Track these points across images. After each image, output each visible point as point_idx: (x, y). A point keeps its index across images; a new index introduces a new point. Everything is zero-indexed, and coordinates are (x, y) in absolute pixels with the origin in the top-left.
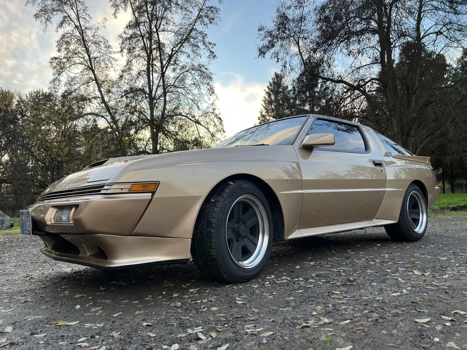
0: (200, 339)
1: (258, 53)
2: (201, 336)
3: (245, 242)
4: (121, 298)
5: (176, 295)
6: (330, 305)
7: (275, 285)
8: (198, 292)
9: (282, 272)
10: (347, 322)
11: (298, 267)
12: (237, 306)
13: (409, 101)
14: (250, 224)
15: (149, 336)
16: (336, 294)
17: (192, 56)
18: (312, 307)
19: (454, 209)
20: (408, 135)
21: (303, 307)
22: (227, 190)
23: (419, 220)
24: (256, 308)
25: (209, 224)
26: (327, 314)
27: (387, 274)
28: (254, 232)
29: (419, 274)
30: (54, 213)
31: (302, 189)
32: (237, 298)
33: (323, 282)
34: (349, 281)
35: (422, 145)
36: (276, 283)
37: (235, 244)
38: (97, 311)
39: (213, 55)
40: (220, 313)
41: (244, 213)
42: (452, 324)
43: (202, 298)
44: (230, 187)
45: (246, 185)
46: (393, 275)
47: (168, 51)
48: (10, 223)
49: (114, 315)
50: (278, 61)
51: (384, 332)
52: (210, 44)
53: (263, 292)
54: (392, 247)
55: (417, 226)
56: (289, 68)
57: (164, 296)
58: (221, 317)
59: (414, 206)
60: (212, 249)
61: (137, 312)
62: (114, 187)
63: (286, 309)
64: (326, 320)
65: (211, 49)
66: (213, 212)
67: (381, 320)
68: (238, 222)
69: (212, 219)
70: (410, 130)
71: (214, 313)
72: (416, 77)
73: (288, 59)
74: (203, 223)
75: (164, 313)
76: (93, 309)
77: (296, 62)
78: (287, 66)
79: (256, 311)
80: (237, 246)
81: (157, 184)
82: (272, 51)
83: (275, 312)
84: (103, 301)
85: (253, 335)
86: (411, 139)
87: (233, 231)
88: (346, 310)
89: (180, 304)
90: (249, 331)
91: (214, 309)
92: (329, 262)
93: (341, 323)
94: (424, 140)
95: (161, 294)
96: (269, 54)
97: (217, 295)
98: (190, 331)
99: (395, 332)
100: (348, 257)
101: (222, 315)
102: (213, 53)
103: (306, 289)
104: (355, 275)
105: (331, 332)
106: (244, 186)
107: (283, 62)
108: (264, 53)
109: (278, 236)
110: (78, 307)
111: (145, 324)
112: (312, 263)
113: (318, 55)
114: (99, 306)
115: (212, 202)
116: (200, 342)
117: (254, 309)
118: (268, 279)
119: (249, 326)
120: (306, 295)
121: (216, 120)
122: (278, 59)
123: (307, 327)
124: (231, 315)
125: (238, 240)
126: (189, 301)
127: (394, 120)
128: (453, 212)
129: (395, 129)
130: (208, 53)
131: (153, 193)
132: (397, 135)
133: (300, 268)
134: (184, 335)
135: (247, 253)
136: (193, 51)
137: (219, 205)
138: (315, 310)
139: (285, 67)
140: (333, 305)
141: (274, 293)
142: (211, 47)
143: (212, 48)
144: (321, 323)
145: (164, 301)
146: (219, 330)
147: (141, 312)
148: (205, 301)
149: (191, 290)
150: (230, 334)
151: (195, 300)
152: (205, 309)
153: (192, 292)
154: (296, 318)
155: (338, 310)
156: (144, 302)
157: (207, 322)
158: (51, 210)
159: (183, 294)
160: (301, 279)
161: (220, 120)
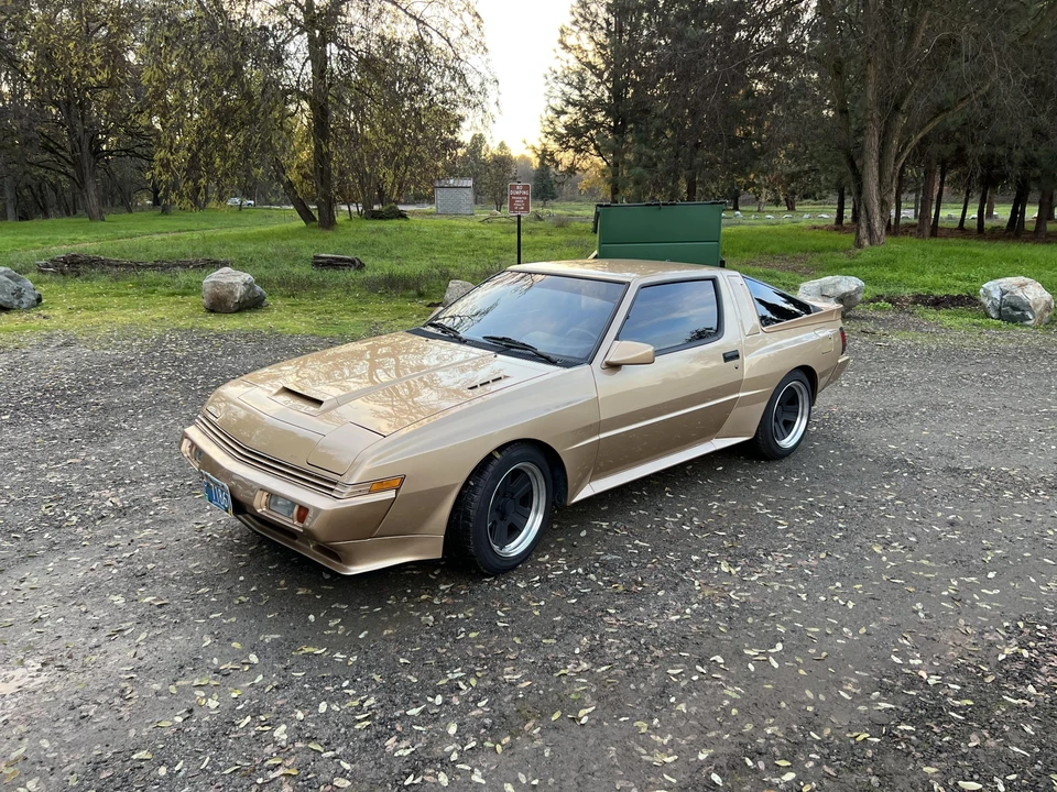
0: (461, 689)
2: (461, 684)
3: (513, 517)
4: (359, 602)
5: (423, 597)
6: (597, 636)
7: (545, 585)
8: (452, 593)
9: (560, 545)
10: (604, 668)
11: (583, 534)
12: (498, 630)
14: (520, 493)
15: (410, 680)
16: (610, 614)
18: (578, 637)
19: (937, 303)
21: (569, 638)
22: (491, 466)
23: (795, 423)
24: (518, 636)
25: (466, 517)
26: (590, 653)
27: (688, 569)
28: (526, 502)
29: (726, 570)
30: (265, 498)
31: (599, 433)
32: (498, 612)
33: (604, 583)
34: (636, 583)
36: (547, 580)
37: (499, 526)
38: (337, 626)
40: (479, 644)
41: (512, 482)
42: (699, 678)
43: (455, 609)
44: (495, 462)
46: (694, 571)
48: (34, 295)
49: (361, 637)
51: (632, 686)
53: (530, 600)
55: (789, 434)
57: (409, 597)
58: (480, 650)
59: (791, 401)
60: (470, 545)
61: (386, 632)
62: (350, 489)
63: (550, 641)
64: (585, 666)
66: (472, 501)
67: (637, 668)
68: (504, 497)
69: (471, 510)
71: (472, 643)
74: (459, 515)
75: (418, 640)
76: (332, 623)
79: (518, 641)
80: (503, 526)
81: (402, 478)
83: (536, 646)
84: (337, 605)
85: (511, 684)
86: (901, 118)
87: (497, 510)
88: (611, 645)
89: (431, 618)
90: (507, 677)
91: (473, 635)
92: (630, 521)
93: (599, 671)
94: (929, 122)
95: (405, 594)
97: (474, 604)
98: (449, 675)
99: (642, 686)
101: (481, 646)
103: (581, 597)
104: (649, 566)
105: (583, 684)
109: (559, 498)
110: (312, 617)
111: (402, 661)
112: (605, 525)
114: (336, 617)
115: (471, 486)
116: (462, 693)
117: (515, 639)
118: (542, 564)
119: (508, 669)
120: (576, 611)
123: (564, 675)
124: (491, 648)
125: (502, 519)
126: (442, 613)
127: (872, 73)
128: (931, 315)
131: (397, 490)
133: (586, 536)
134: (444, 681)
135: (514, 531)
137: (480, 491)
138: (579, 643)
140: (601, 637)
141: (542, 603)
144: (578, 670)
145: (412, 609)
146: (479, 674)
147: (390, 632)
148: (461, 616)
149: (442, 587)
150: (489, 683)
151: (449, 613)
152: (462, 636)
153: (444, 591)
154: (556, 659)
155: (602, 647)
156: (389, 611)
157: (465, 660)
158: (259, 493)
159: (433, 594)
160: (580, 571)
161: (477, 20)
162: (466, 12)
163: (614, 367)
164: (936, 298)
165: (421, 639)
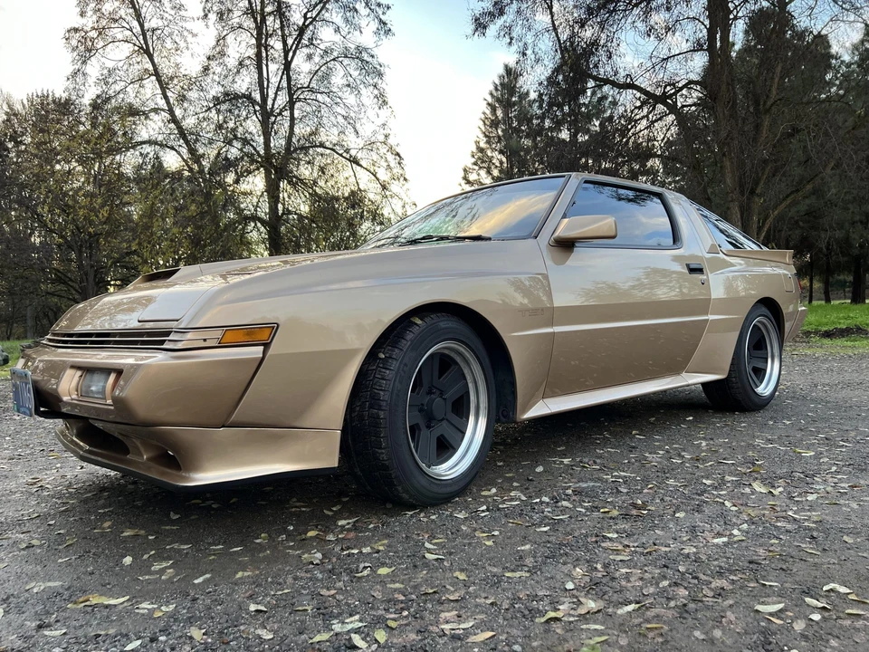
0: (355, 648)
1: (473, 27)
2: (357, 639)
3: (443, 429)
4: (210, 540)
5: (311, 534)
6: (599, 566)
7: (498, 514)
8: (355, 528)
9: (511, 480)
10: (630, 608)
11: (540, 469)
12: (426, 564)
13: (757, 127)
14: (452, 394)
15: (259, 637)
16: (611, 539)
17: (345, 29)
18: (566, 569)
19: (828, 335)
20: (752, 192)
21: (549, 570)
22: (409, 336)
23: (765, 371)
24: (462, 570)
25: (375, 402)
26: (593, 587)
27: (705, 491)
28: (461, 408)
29: (764, 490)
30: (76, 378)
31: (552, 325)
32: (427, 545)
33: (586, 508)
34: (635, 506)
35: (776, 212)
36: (499, 509)
37: (424, 433)
38: (162, 571)
39: (384, 29)
40: (394, 582)
42: (823, 617)
43: (359, 543)
44: (416, 329)
45: (446, 323)
46: (715, 493)
47: (296, 18)
49: (196, 582)
50: (510, 43)
51: (697, 634)
52: (379, 5)
53: (475, 530)
54: (714, 423)
55: (761, 383)
56: (533, 57)
57: (289, 535)
58: (395, 590)
59: (759, 345)
60: (380, 448)
61: (240, 575)
62: (189, 336)
63: (518, 574)
64: (592, 605)
65: (382, 17)
66: (383, 379)
67: (692, 606)
68: (430, 392)
69: (382, 393)
70: (757, 183)
71: (382, 581)
72: (772, 79)
73: (529, 39)
74: (363, 400)
75: (290, 580)
76: (156, 567)
77: (546, 45)
78: (529, 52)
79: (462, 576)
80: (429, 437)
81: (274, 328)
82: (500, 22)
83: (496, 582)
84: (176, 546)
85: (455, 637)
86: (757, 199)
87: (421, 411)
88: (627, 577)
89: (319, 555)
90: (447, 627)
91: (383, 571)
92: (598, 458)
93: (620, 612)
94: (781, 203)
95: (285, 531)
96: (493, 29)
97: (388, 536)
98: (337, 627)
99: (717, 633)
100: (634, 447)
101: (397, 585)
102: (385, 24)
103: (555, 524)
104: (645, 491)
105: (600, 633)
106: (443, 325)
107: (521, 44)
108: (485, 27)
109: (505, 413)
110: (128, 560)
111: (253, 607)
112: (566, 461)
113: (588, 33)
114: (169, 558)
115: (380, 359)
117: (457, 574)
118: (486, 497)
119: (447, 614)
120: (553, 539)
121: (390, 157)
122: (511, 39)
123: (556, 619)
124: (415, 587)
125: (429, 427)
126: (338, 549)
127: (728, 164)
128: (827, 341)
129: (728, 181)
130: (374, 25)
131: (267, 346)
132: (732, 192)
133: (545, 471)
134: (324, 636)
135: (445, 448)
136: (347, 21)
137: (394, 365)
138: (570, 576)
139: (524, 54)
140: (606, 566)
141: (496, 533)
142: (380, 13)
143: (384, 13)
144: (582, 611)
145: (291, 548)
146: (392, 624)
147: (246, 574)
148: (366, 550)
149: (341, 523)
150: (413, 636)
151: (348, 548)
152: (366, 573)
153: (343, 526)
154: (535, 597)
155: (613, 579)
156: (253, 550)
157: (369, 604)
158: (69, 372)
159: (327, 530)
160: (546, 499)
161: (397, 157)
162: (389, 153)
163: (566, 245)
164: (826, 332)
165: (296, 579)
